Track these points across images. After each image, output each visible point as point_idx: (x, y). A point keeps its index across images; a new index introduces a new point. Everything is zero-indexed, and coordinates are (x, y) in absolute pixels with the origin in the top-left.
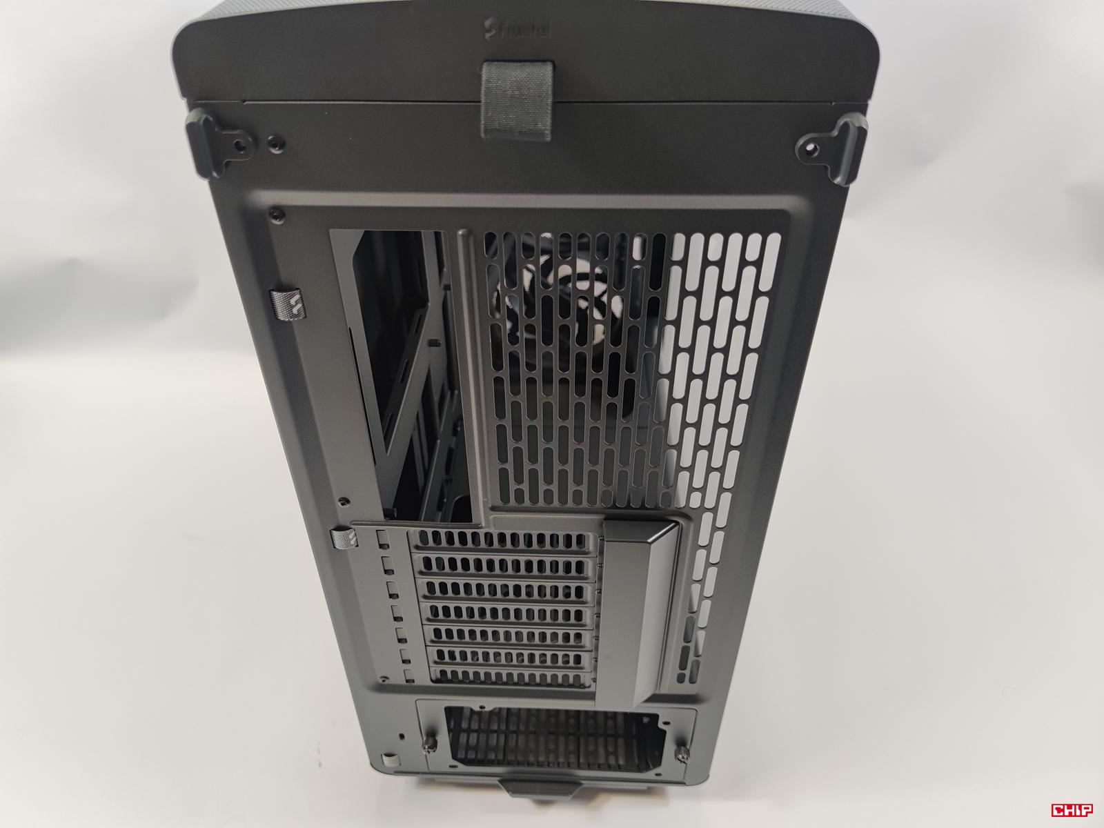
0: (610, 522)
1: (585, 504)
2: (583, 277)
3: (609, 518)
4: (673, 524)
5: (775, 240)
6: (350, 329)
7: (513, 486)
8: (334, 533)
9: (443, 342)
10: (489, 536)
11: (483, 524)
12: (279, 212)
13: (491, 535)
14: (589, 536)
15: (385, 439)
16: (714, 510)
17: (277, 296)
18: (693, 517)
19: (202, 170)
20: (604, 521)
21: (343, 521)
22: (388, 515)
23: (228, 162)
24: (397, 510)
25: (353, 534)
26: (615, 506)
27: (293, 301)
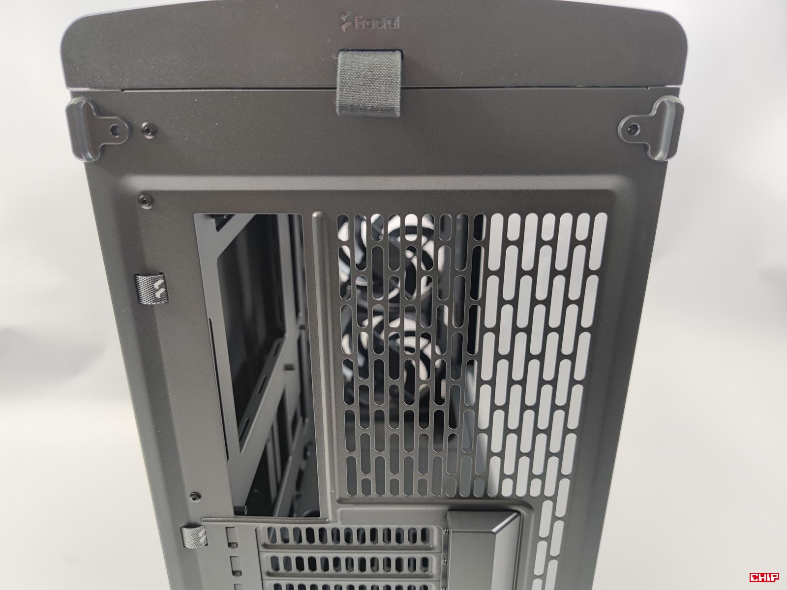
0: (453, 512)
1: (430, 494)
2: (410, 334)
3: (454, 509)
4: (515, 514)
5: (602, 219)
6: (210, 319)
7: (360, 476)
8: (185, 531)
9: (296, 365)
10: (336, 533)
11: (331, 518)
12: (149, 197)
13: (338, 531)
14: (433, 530)
15: (240, 440)
16: (554, 499)
17: (141, 279)
18: (533, 506)
19: (78, 151)
20: (448, 513)
21: (193, 519)
22: (238, 512)
23: (105, 145)
24: (248, 507)
25: (203, 531)
26: (458, 497)
27: (156, 285)
